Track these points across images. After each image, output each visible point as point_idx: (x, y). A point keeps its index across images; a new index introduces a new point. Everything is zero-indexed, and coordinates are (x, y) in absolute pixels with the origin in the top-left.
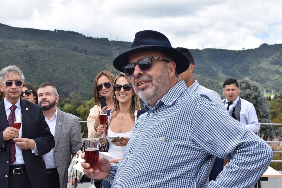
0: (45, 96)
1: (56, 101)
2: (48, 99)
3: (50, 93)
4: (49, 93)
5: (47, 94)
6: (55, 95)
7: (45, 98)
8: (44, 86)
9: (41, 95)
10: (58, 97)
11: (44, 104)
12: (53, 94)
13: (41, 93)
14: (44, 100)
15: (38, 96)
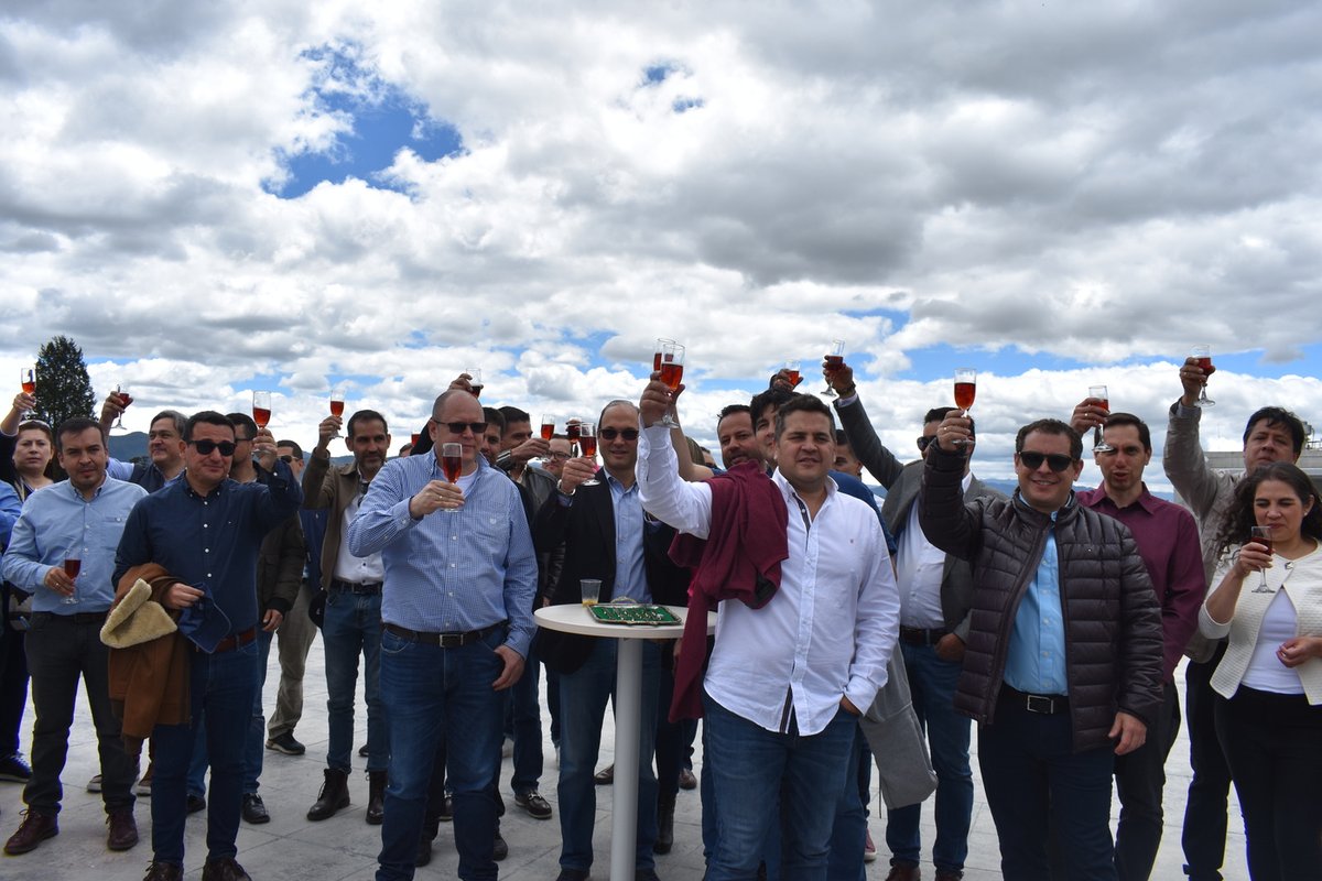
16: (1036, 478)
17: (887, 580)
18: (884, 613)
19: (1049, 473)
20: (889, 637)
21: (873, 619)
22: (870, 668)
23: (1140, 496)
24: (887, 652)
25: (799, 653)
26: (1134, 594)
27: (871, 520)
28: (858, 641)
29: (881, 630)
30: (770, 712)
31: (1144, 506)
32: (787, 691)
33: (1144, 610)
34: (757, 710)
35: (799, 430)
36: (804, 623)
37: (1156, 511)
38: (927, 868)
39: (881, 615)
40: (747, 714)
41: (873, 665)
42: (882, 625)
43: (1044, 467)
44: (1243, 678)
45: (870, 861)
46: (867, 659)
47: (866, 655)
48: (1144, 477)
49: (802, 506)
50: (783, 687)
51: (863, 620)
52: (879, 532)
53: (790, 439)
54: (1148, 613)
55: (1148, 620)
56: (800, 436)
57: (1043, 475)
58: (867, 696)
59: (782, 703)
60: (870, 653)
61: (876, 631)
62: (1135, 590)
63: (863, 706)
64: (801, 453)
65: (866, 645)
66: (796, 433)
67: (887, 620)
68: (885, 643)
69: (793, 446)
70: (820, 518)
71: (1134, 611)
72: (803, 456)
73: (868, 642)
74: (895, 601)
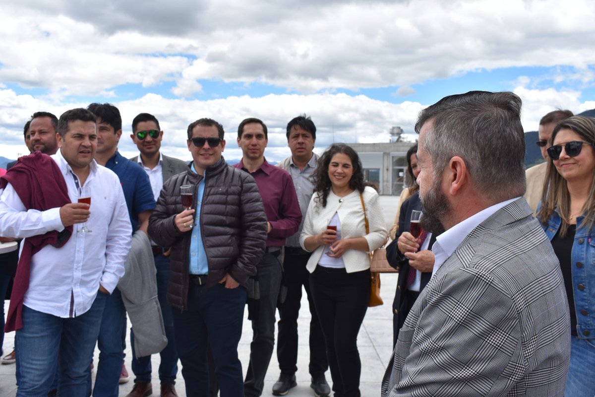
16: (202, 152)
17: (123, 217)
18: (123, 235)
19: (209, 149)
20: (125, 248)
21: (116, 239)
22: (114, 267)
23: (262, 165)
24: (125, 257)
25: (76, 269)
26: (248, 215)
27: (116, 182)
28: (108, 252)
29: (120, 245)
30: (62, 307)
31: (264, 171)
32: (71, 292)
33: (253, 223)
34: (54, 307)
35: (80, 133)
36: (79, 251)
37: (271, 173)
38: (156, 383)
39: (121, 237)
40: (48, 310)
41: (116, 265)
42: (121, 242)
43: (206, 145)
44: (319, 261)
45: (123, 383)
46: (113, 262)
47: (112, 259)
48: (265, 154)
49: (75, 178)
50: (68, 290)
51: (110, 239)
52: (120, 189)
53: (72, 137)
54: (256, 224)
55: (254, 228)
56: (80, 136)
57: (206, 150)
58: (112, 283)
59: (69, 300)
60: (115, 258)
61: (117, 246)
62: (249, 212)
63: (110, 289)
64: (81, 147)
65: (112, 254)
66: (78, 134)
67: (124, 239)
68: (123, 252)
69: (77, 143)
70: (87, 186)
71: (248, 224)
72: (82, 149)
73: (113, 252)
74: (129, 228)
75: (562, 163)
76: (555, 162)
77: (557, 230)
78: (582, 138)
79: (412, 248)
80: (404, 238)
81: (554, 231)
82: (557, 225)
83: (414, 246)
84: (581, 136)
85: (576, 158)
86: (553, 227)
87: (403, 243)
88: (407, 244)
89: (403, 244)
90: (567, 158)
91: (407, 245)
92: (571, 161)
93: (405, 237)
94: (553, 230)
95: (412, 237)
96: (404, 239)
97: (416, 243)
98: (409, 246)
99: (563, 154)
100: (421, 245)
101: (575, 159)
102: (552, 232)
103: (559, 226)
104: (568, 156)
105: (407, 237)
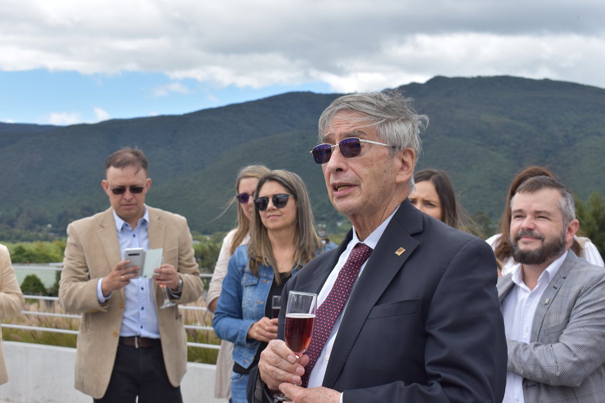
0: (531, 219)
1: (564, 237)
2: (539, 230)
3: (549, 214)
4: (545, 212)
5: (538, 215)
6: (563, 220)
7: (531, 226)
8: (534, 188)
9: (521, 215)
10: (576, 224)
11: (526, 243)
12: (559, 216)
13: (520, 211)
14: (528, 232)
15: (512, 218)
75: (269, 214)
76: (261, 213)
77: (272, 281)
78: (287, 191)
79: (289, 376)
80: (272, 353)
81: (268, 282)
82: (271, 276)
83: (291, 371)
84: (287, 189)
85: (282, 210)
86: (266, 278)
87: (270, 364)
88: (278, 367)
89: (270, 367)
90: (274, 209)
91: (278, 370)
92: (277, 213)
93: (275, 352)
94: (267, 280)
95: (290, 351)
96: (271, 357)
97: (297, 364)
98: (282, 372)
99: (270, 205)
100: (309, 369)
101: (281, 212)
102: (266, 282)
103: (273, 276)
104: (275, 208)
105: (278, 350)
